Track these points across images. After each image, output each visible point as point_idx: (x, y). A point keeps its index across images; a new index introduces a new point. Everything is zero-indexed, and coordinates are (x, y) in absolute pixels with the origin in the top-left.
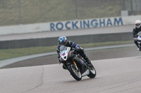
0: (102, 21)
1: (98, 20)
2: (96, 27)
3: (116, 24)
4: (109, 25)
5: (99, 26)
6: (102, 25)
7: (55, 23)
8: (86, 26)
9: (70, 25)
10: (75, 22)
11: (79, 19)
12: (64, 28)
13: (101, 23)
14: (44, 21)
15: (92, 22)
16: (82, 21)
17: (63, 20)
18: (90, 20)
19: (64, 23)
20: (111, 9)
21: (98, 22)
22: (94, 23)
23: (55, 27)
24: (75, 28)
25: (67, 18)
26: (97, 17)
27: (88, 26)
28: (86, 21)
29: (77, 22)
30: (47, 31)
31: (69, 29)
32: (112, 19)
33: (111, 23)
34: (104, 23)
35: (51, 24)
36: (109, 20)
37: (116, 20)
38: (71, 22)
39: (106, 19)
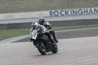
0: (86, 10)
1: (83, 9)
2: (81, 14)
4: (91, 13)
5: (83, 14)
6: (86, 13)
7: (53, 11)
8: (75, 14)
9: (63, 13)
10: (67, 11)
11: (70, 8)
12: (60, 15)
13: (85, 12)
14: (46, 9)
16: (72, 10)
17: (59, 9)
18: (78, 10)
19: (59, 11)
21: (83, 11)
22: (80, 11)
23: (53, 14)
24: (67, 15)
25: (62, 8)
27: (76, 13)
28: (75, 10)
29: (68, 11)
30: (47, 17)
31: (62, 15)
32: (93, 9)
35: (50, 12)
36: (91, 10)
37: (95, 9)
38: (64, 10)
39: (89, 9)
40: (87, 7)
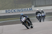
0: (25, 9)
1: (23, 9)
3: (30, 10)
4: (27, 11)
5: (23, 11)
6: (25, 11)
7: (7, 10)
8: (19, 11)
10: (15, 10)
11: (16, 9)
12: (11, 12)
13: (24, 10)
14: (3, 9)
15: (21, 10)
16: (17, 9)
17: (10, 9)
18: (20, 9)
19: (11, 10)
20: (28, 5)
21: (23, 10)
22: (22, 10)
23: (7, 12)
24: (15, 12)
25: (12, 8)
26: (23, 8)
27: (20, 11)
28: (19, 9)
30: (4, 13)
31: (12, 12)
32: (28, 9)
33: (28, 10)
34: (25, 10)
35: (6, 11)
36: (27, 9)
37: (30, 9)
38: (13, 10)
39: (26, 9)
40: (25, 7)
